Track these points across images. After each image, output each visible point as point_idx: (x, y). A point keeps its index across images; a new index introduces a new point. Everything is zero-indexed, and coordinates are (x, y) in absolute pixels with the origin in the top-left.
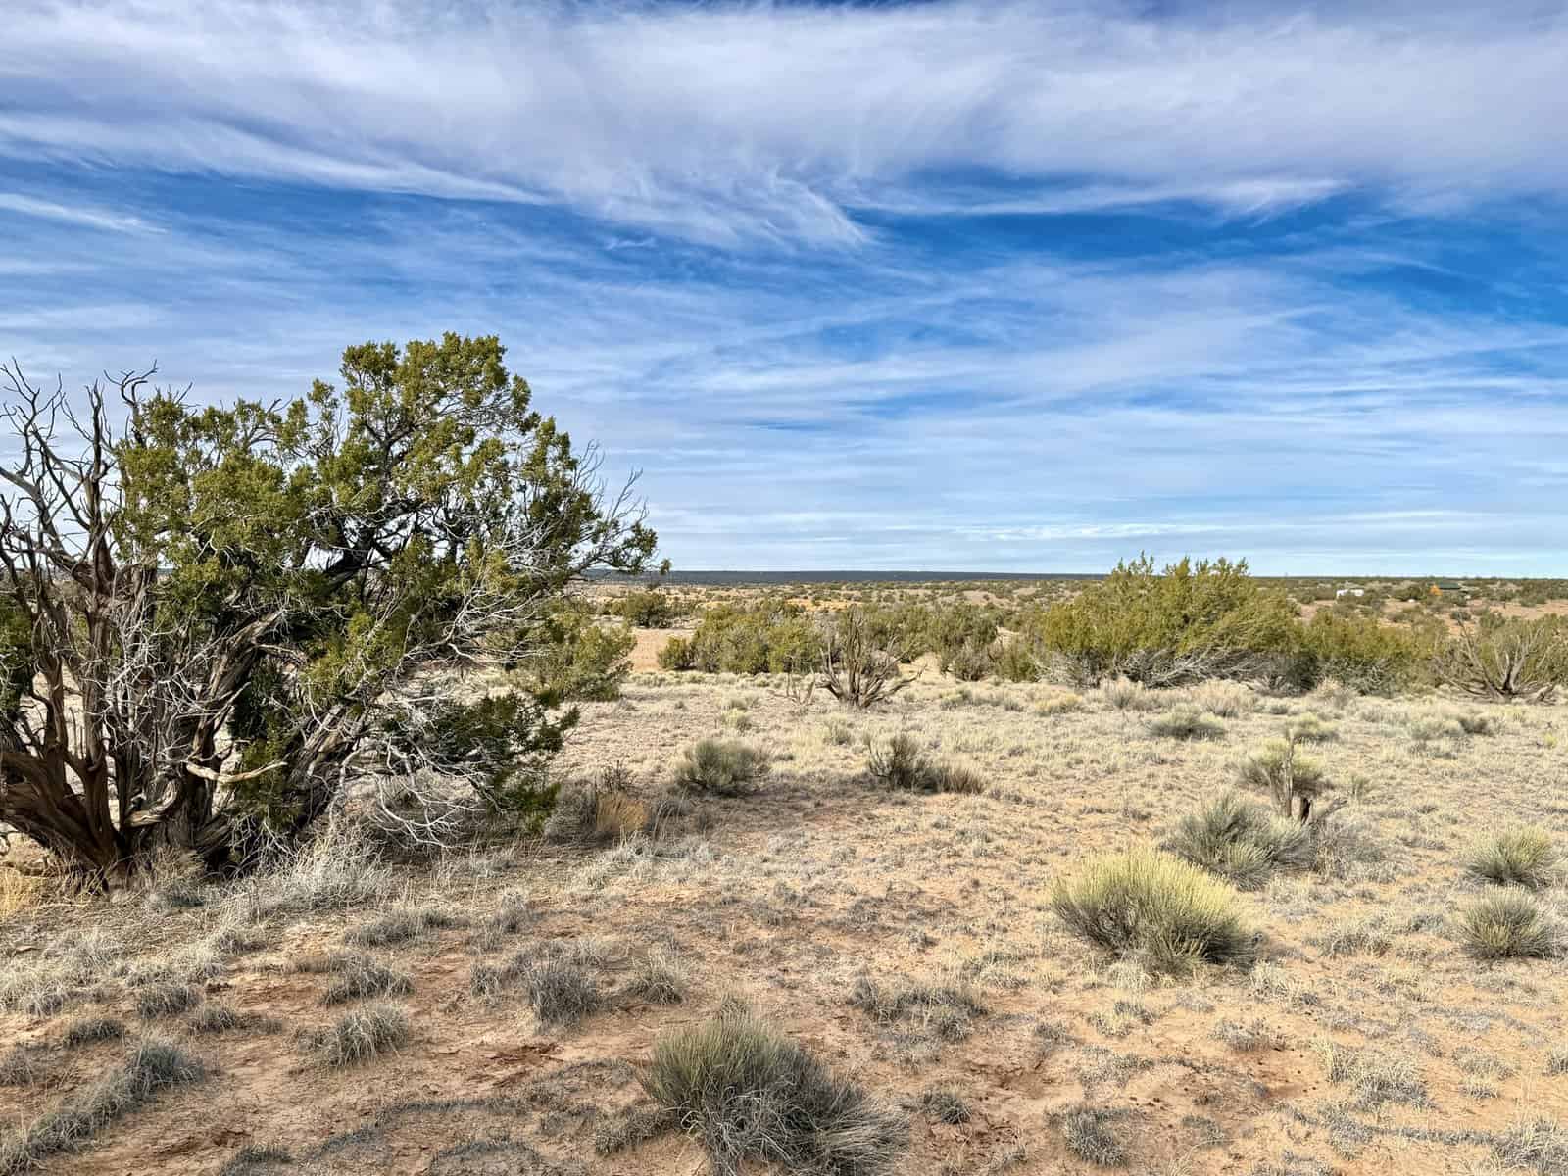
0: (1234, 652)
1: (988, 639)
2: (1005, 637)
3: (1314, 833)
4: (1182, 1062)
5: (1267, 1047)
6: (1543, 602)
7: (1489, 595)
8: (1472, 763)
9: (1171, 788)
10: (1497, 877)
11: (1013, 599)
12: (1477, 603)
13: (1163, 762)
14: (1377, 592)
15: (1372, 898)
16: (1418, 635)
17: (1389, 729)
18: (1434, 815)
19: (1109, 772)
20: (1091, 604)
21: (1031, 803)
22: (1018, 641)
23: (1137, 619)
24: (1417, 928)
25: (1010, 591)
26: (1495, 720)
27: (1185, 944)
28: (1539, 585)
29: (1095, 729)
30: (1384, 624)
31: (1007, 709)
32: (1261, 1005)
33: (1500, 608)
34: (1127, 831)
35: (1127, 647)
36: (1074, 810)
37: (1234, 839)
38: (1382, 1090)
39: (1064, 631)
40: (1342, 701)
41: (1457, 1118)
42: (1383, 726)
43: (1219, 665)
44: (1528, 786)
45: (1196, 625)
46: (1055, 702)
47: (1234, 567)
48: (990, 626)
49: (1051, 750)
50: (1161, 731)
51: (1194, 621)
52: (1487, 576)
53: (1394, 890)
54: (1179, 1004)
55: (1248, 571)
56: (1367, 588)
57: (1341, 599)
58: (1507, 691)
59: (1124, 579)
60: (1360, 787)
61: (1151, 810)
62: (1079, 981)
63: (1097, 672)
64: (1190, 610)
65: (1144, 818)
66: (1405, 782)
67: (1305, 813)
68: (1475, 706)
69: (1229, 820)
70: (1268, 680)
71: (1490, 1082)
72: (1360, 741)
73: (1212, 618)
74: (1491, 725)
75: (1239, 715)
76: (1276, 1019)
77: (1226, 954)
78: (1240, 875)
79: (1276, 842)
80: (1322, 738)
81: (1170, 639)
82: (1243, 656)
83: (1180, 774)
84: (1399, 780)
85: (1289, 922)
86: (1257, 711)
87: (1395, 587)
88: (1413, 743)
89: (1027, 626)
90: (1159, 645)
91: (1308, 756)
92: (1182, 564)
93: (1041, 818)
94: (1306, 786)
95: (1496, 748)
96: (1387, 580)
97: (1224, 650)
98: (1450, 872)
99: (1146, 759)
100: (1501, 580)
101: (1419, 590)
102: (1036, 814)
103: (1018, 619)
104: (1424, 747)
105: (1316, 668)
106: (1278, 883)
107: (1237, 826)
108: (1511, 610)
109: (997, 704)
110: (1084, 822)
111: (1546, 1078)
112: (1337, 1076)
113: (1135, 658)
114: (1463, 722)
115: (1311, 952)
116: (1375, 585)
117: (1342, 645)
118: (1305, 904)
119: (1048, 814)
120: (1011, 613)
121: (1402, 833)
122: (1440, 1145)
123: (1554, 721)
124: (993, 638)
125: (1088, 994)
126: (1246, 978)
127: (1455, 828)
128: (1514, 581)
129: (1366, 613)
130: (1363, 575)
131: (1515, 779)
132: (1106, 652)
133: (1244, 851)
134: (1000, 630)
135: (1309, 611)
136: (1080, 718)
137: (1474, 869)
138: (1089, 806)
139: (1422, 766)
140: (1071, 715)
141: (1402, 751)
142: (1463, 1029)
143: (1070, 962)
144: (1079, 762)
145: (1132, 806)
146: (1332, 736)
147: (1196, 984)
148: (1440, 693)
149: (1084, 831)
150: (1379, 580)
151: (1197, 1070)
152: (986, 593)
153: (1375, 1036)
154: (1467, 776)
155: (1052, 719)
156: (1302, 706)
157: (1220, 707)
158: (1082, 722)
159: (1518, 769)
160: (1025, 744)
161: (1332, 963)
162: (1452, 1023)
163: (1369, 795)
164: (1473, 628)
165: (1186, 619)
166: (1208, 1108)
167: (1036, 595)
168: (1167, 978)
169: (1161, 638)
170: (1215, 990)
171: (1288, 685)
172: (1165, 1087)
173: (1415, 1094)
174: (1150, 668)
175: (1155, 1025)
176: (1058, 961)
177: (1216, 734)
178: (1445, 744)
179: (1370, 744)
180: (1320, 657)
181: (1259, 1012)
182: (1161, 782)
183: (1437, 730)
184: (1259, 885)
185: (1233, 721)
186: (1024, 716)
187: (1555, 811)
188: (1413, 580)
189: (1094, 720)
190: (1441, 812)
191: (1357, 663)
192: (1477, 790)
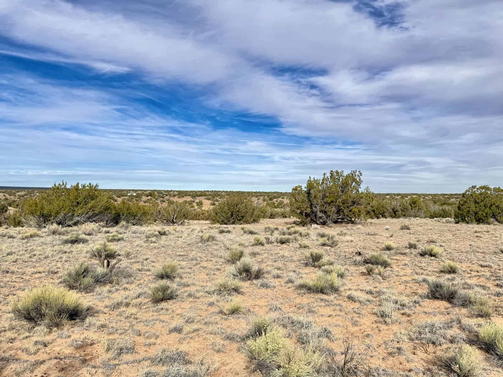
0: (94, 214)
1: (4, 211)
2: (12, 210)
3: (111, 271)
4: (56, 358)
5: (87, 345)
6: (183, 197)
7: (170, 195)
8: (161, 244)
9: (67, 261)
10: (162, 277)
11: (16, 196)
12: (167, 197)
13: (65, 252)
14: (139, 194)
15: (127, 289)
16: (150, 207)
17: (139, 235)
18: (148, 261)
19: (45, 258)
20: (44, 198)
21: (13, 273)
22: (16, 212)
23: (61, 203)
24: (139, 296)
25: (15, 193)
26: (168, 231)
27: (61, 316)
28: (183, 192)
29: (42, 243)
30: (142, 203)
31: (9, 238)
32: (87, 331)
33: (173, 199)
34: (49, 278)
35: (57, 213)
36: (29, 273)
37: (84, 277)
38: (121, 351)
39: (34, 208)
40: (127, 228)
41: (142, 354)
42: (138, 235)
43: (89, 218)
44: (174, 249)
45: (81, 205)
46: (28, 234)
47: (94, 186)
48: (5, 207)
49: (23, 252)
50: (66, 242)
51: (81, 204)
52: (170, 190)
53: (133, 285)
54: (58, 337)
55: (99, 187)
56: (137, 193)
57: (129, 196)
58: (173, 222)
59: (56, 190)
60: (128, 255)
61: (59, 270)
62: (22, 336)
63: (46, 222)
64: (79, 200)
65: (56, 273)
66: (142, 251)
67: (108, 265)
68: (164, 227)
69: (83, 271)
70: (105, 222)
71: (153, 340)
72: (131, 240)
73: (87, 203)
74: (167, 232)
75: (94, 234)
76: (91, 335)
77: (77, 316)
78: (86, 288)
79: (98, 276)
80: (119, 240)
81: (72, 210)
82: (97, 215)
83: (71, 256)
84: (140, 251)
85: (101, 301)
86: (100, 233)
87: (145, 193)
88: (145, 239)
89: (21, 206)
90: (69, 212)
91: (113, 247)
92: (77, 185)
93: (16, 278)
94: (111, 256)
95: (167, 239)
96: (143, 190)
97: (91, 213)
98: (150, 278)
99: (60, 252)
100: (173, 191)
101: (151, 194)
102: (14, 277)
103: (17, 204)
104: (148, 240)
105: (120, 218)
106: (98, 289)
107: (86, 272)
108: (175, 199)
109: (5, 236)
110: (33, 278)
111: (168, 335)
112: (108, 350)
113: (60, 217)
114: (159, 232)
115: (106, 310)
116: (139, 192)
117: (128, 210)
118: (106, 294)
119: (19, 276)
120: (15, 201)
121: (138, 267)
122: (136, 364)
123: (183, 230)
124: (6, 211)
125: (24, 341)
126: (83, 323)
127: (153, 264)
128: (176, 191)
129: (136, 200)
130: (136, 189)
131: (171, 247)
132: (50, 215)
133: (88, 280)
134: (9, 208)
135: (120, 200)
136: (38, 239)
137: (156, 276)
138: (35, 271)
139: (147, 246)
140: (34, 238)
141: (142, 242)
142: (147, 326)
143: (19, 330)
144: (35, 255)
145: (52, 270)
146: (122, 239)
147: (66, 329)
148: (156, 223)
149: (32, 281)
150: (141, 190)
151: (61, 359)
152: (4, 194)
153: (121, 334)
154: (159, 248)
155: (26, 240)
156: (114, 230)
157: (88, 232)
158: (38, 240)
159: (173, 244)
160: (13, 251)
161: (113, 312)
162: (145, 324)
163: (130, 257)
164: (165, 205)
165: (78, 203)
166: (63, 372)
167: (25, 195)
168: (55, 329)
169: (69, 210)
170: (72, 329)
171: (112, 223)
172: (49, 369)
173: (131, 350)
174: (66, 220)
175: (49, 346)
176: (14, 331)
177: (84, 241)
178: (154, 239)
179: (133, 240)
180: (121, 214)
181: (86, 334)
182: (64, 259)
183: (152, 235)
184: (92, 291)
185: (91, 236)
186: (15, 240)
187: (180, 256)
188: (150, 190)
189: (42, 240)
190: (150, 260)
191: (132, 216)
192: (161, 252)
